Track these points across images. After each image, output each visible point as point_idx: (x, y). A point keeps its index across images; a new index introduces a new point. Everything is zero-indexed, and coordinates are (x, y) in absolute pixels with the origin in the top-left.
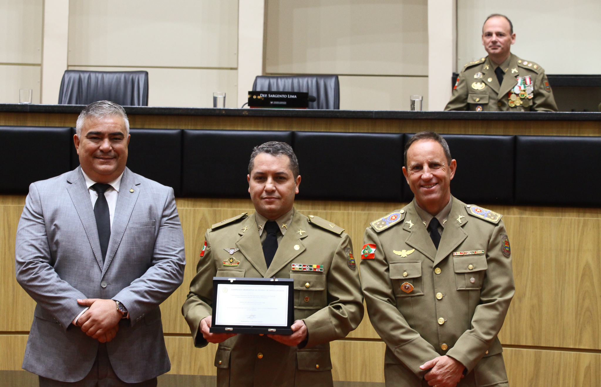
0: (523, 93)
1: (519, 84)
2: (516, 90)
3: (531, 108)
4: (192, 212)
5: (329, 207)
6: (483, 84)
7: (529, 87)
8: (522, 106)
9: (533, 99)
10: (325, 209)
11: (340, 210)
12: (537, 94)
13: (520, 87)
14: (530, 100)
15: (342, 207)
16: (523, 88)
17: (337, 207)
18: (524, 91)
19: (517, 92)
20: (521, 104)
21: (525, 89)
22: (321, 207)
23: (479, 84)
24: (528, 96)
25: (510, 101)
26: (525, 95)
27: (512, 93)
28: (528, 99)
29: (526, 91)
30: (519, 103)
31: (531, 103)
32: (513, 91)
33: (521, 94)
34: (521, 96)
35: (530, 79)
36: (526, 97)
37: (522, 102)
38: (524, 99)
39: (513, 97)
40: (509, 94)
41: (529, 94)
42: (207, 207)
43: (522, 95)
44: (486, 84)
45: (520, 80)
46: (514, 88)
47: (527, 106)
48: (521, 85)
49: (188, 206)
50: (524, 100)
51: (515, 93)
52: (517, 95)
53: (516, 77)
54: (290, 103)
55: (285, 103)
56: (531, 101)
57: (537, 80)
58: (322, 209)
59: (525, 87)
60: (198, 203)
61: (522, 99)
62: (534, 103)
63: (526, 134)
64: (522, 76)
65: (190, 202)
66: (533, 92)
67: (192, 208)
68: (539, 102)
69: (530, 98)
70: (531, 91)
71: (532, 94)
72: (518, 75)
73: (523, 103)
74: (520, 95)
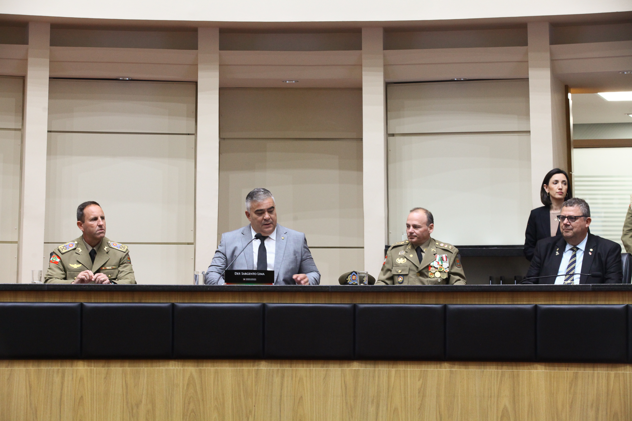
0: (441, 267)
1: (437, 260)
2: (434, 264)
4: (182, 371)
5: (294, 365)
6: (405, 259)
7: (446, 263)
9: (449, 272)
10: (291, 367)
11: (303, 367)
13: (438, 263)
15: (305, 365)
16: (440, 263)
17: (301, 365)
18: (442, 265)
19: (436, 266)
20: (440, 276)
22: (287, 365)
23: (402, 259)
24: (445, 270)
25: (430, 273)
26: (443, 269)
27: (432, 267)
30: (438, 275)
32: (432, 265)
34: (440, 269)
35: (446, 257)
38: (442, 271)
39: (432, 270)
40: (428, 267)
41: (446, 268)
42: (194, 366)
44: (407, 259)
45: (438, 257)
46: (433, 262)
47: (444, 278)
48: (439, 261)
49: (178, 367)
51: (434, 267)
52: (436, 268)
53: (434, 254)
54: (260, 280)
55: (255, 279)
58: (288, 367)
59: (442, 263)
60: (187, 364)
61: (440, 272)
63: (454, 303)
64: (439, 254)
65: (179, 363)
66: (449, 267)
67: (181, 368)
69: (446, 272)
70: (447, 266)
71: (448, 269)
72: (436, 254)
73: (441, 274)
74: (438, 268)
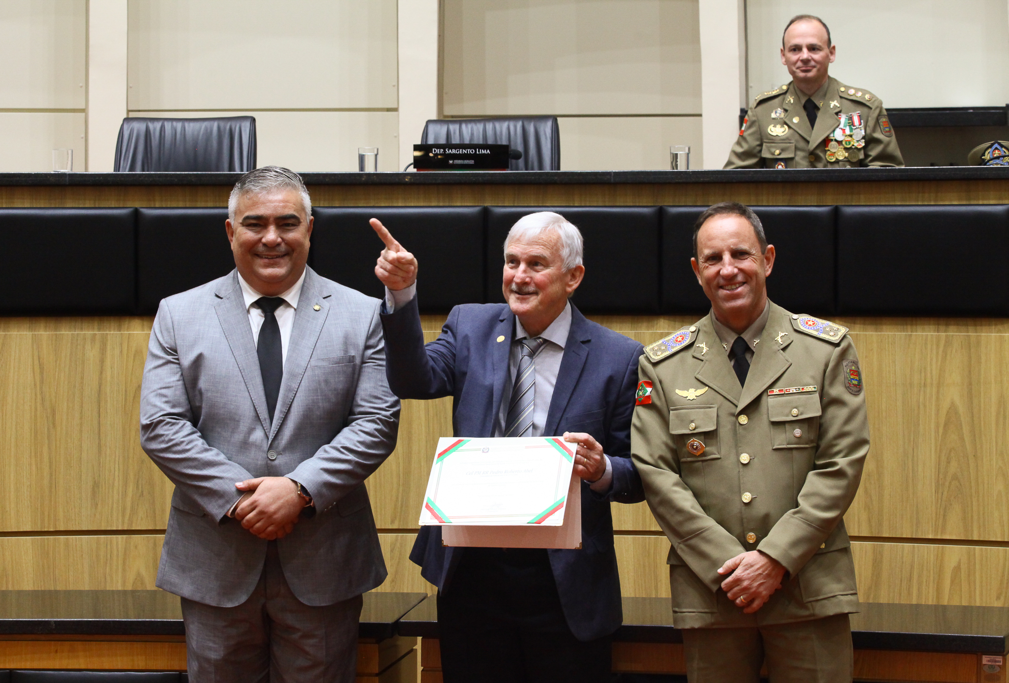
0: (849, 139)
1: (842, 126)
2: (838, 135)
3: (861, 163)
6: (786, 127)
7: (858, 130)
8: (847, 160)
9: (864, 148)
12: (870, 141)
13: (844, 130)
14: (859, 150)
16: (848, 132)
18: (851, 136)
19: (839, 139)
20: (845, 158)
21: (852, 133)
23: (778, 126)
24: (856, 144)
25: (828, 153)
26: (852, 143)
27: (832, 140)
28: (856, 148)
29: (854, 137)
30: (841, 155)
31: (862, 156)
32: (834, 137)
33: (846, 141)
34: (846, 144)
35: (860, 117)
36: (853, 145)
37: (847, 155)
38: (851, 148)
39: (833, 147)
40: (826, 141)
41: (858, 141)
43: (848, 143)
44: (789, 127)
45: (843, 119)
46: (834, 131)
47: (855, 160)
48: (845, 126)
50: (851, 151)
51: (836, 140)
52: (840, 143)
53: (837, 114)
54: (480, 162)
55: (472, 162)
56: (862, 152)
57: (870, 119)
59: (851, 130)
61: (846, 149)
62: (867, 156)
64: (846, 113)
66: (864, 138)
68: (874, 153)
69: (859, 147)
70: (861, 137)
71: (863, 140)
72: (840, 112)
73: (849, 155)
74: (843, 143)
